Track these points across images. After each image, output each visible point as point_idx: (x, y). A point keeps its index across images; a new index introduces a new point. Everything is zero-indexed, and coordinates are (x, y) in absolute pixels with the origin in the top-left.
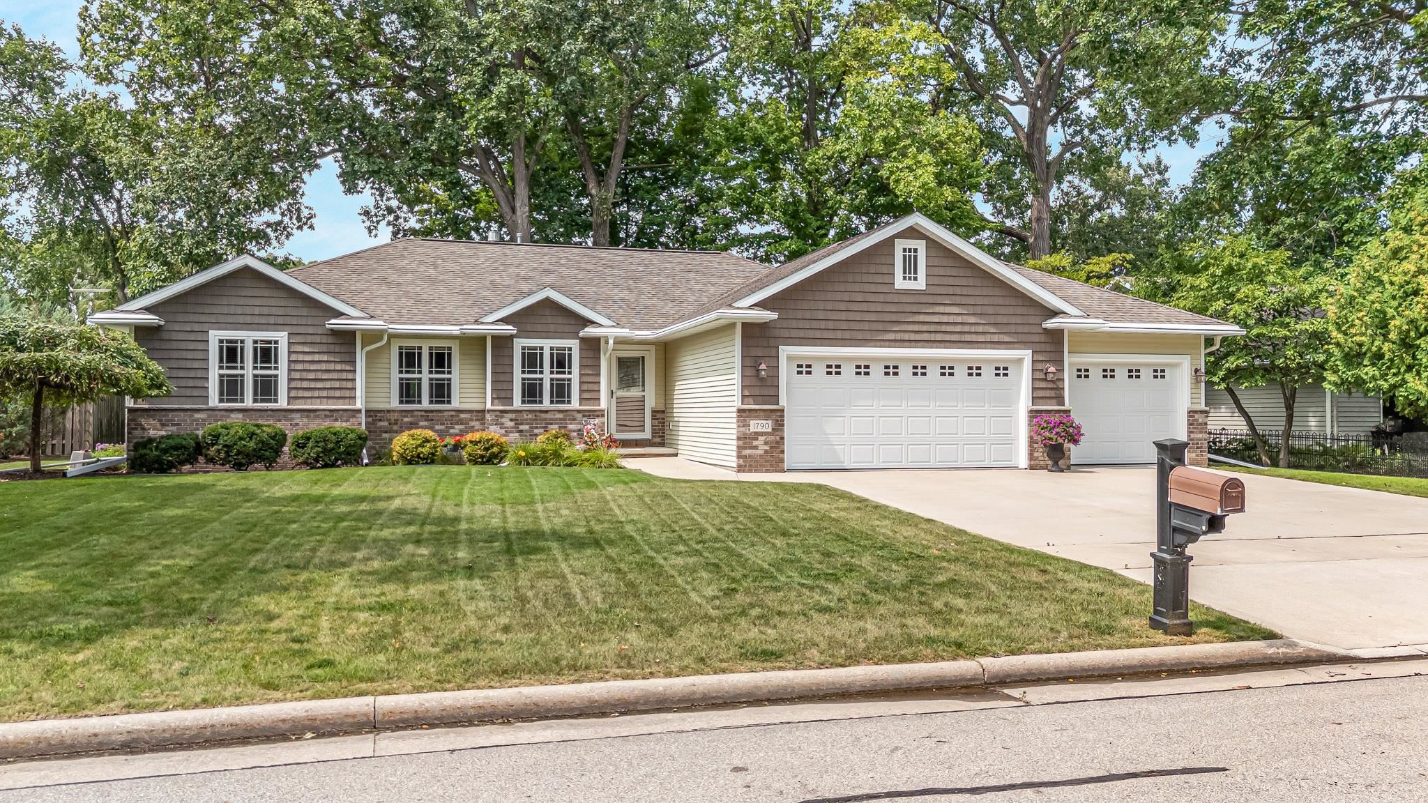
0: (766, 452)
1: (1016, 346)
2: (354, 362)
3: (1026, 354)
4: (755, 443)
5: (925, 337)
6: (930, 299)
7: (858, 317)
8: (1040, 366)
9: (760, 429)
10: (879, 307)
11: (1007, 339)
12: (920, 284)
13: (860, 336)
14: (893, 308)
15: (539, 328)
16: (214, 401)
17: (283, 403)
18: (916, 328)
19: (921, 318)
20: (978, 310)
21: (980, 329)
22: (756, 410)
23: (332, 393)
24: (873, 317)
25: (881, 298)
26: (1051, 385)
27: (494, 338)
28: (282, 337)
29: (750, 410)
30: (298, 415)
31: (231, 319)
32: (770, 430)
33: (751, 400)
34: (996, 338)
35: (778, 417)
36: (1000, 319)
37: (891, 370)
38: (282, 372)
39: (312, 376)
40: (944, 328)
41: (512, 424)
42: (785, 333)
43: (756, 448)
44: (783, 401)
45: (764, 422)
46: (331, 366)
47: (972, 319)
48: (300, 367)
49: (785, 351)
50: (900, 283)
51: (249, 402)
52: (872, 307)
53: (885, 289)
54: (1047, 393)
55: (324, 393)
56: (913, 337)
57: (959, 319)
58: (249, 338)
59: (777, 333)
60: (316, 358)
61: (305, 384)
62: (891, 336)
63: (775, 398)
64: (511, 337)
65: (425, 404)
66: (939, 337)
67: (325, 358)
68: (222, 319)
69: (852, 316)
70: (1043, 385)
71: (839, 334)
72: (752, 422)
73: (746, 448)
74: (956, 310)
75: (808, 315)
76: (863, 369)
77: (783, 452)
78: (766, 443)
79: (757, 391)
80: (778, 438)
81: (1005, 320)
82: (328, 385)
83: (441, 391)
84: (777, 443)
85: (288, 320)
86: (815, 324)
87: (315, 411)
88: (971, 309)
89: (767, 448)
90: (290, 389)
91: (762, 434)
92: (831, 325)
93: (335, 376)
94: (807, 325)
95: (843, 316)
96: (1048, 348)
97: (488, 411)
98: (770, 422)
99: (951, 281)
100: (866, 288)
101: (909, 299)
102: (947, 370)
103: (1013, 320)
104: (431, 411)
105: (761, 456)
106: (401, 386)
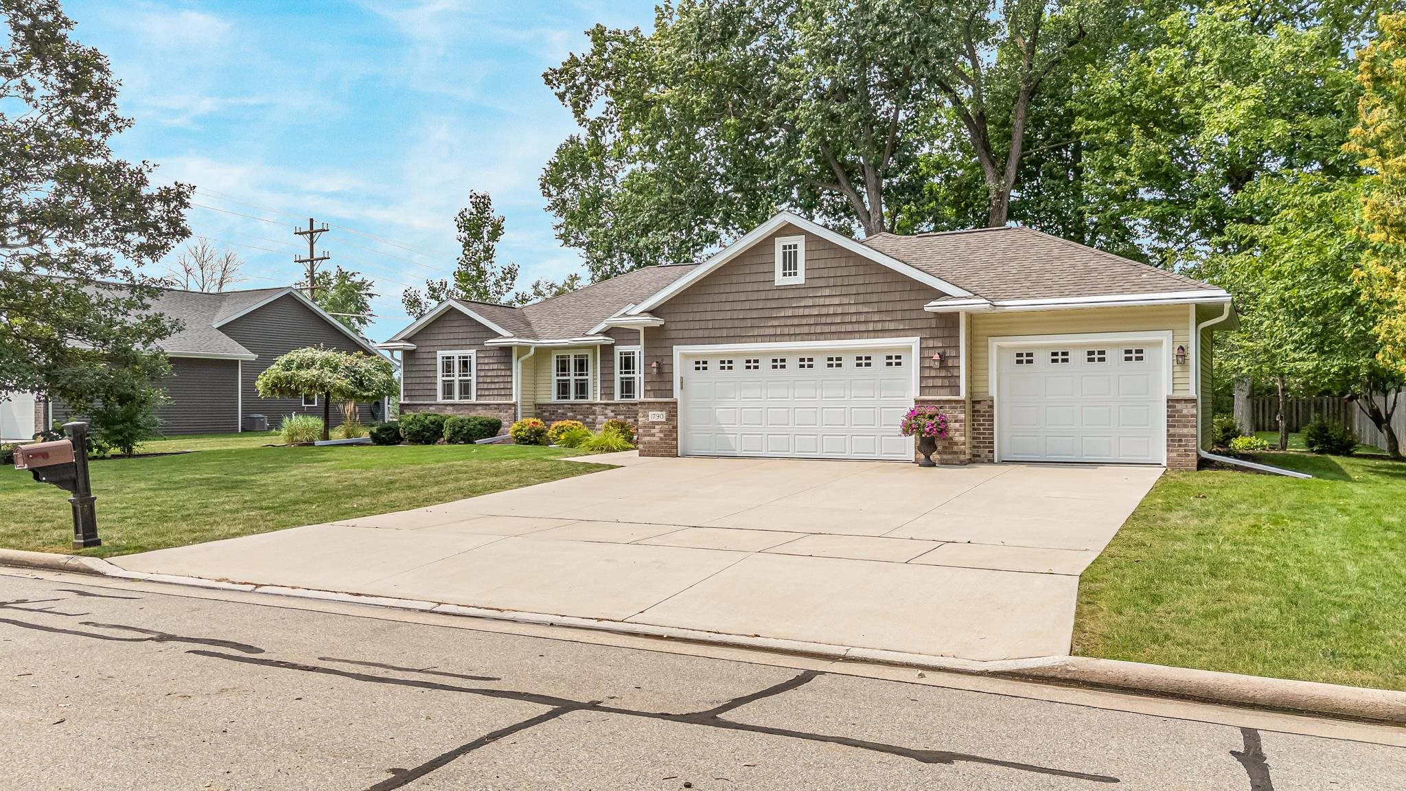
0: (661, 439)
1: (902, 333)
2: (511, 369)
3: (914, 342)
4: (653, 431)
5: (806, 330)
6: (810, 293)
7: (742, 315)
8: (930, 353)
9: (655, 420)
10: (760, 305)
11: (892, 326)
12: (800, 279)
14: (774, 304)
15: (633, 336)
16: (440, 399)
17: (473, 400)
18: (796, 321)
19: (801, 312)
20: (862, 299)
21: (862, 318)
22: (654, 403)
23: (500, 392)
24: (755, 314)
25: (763, 295)
26: (943, 373)
27: (602, 346)
28: (473, 353)
29: (649, 403)
30: (480, 408)
31: (448, 342)
32: (664, 420)
33: (652, 393)
34: (879, 326)
35: (672, 410)
36: (883, 307)
37: (779, 363)
38: (473, 378)
39: (489, 380)
40: (823, 320)
41: (612, 414)
42: (680, 334)
43: (653, 435)
44: (677, 394)
45: (660, 413)
46: (499, 373)
47: (854, 309)
48: (482, 374)
49: (678, 350)
50: (780, 280)
51: (456, 400)
52: (755, 305)
53: (766, 287)
54: (939, 382)
55: (496, 392)
56: (792, 331)
57: (839, 310)
58: (456, 354)
59: (671, 334)
60: (491, 367)
61: (485, 386)
62: (771, 331)
63: (670, 392)
64: (613, 345)
65: (572, 399)
66: (818, 329)
67: (495, 367)
68: (443, 343)
69: (736, 315)
70: (933, 373)
71: (724, 333)
72: (650, 413)
73: (646, 436)
74: (837, 301)
75: (697, 317)
76: (752, 364)
77: (676, 439)
78: (661, 432)
79: (657, 386)
80: (671, 427)
81: (890, 307)
82: (498, 386)
83: (582, 389)
84: (670, 431)
85: (476, 341)
86: (703, 325)
87: (489, 405)
88: (852, 299)
89: (662, 435)
90: (477, 390)
91: (658, 423)
92: (717, 324)
93: (501, 379)
94: (697, 325)
95: (728, 315)
96: (940, 333)
97: (597, 404)
98: (664, 413)
99: (832, 273)
100: (749, 287)
101: (790, 294)
102: (834, 361)
103: (899, 306)
104: (575, 405)
105: (657, 443)
106: (558, 385)
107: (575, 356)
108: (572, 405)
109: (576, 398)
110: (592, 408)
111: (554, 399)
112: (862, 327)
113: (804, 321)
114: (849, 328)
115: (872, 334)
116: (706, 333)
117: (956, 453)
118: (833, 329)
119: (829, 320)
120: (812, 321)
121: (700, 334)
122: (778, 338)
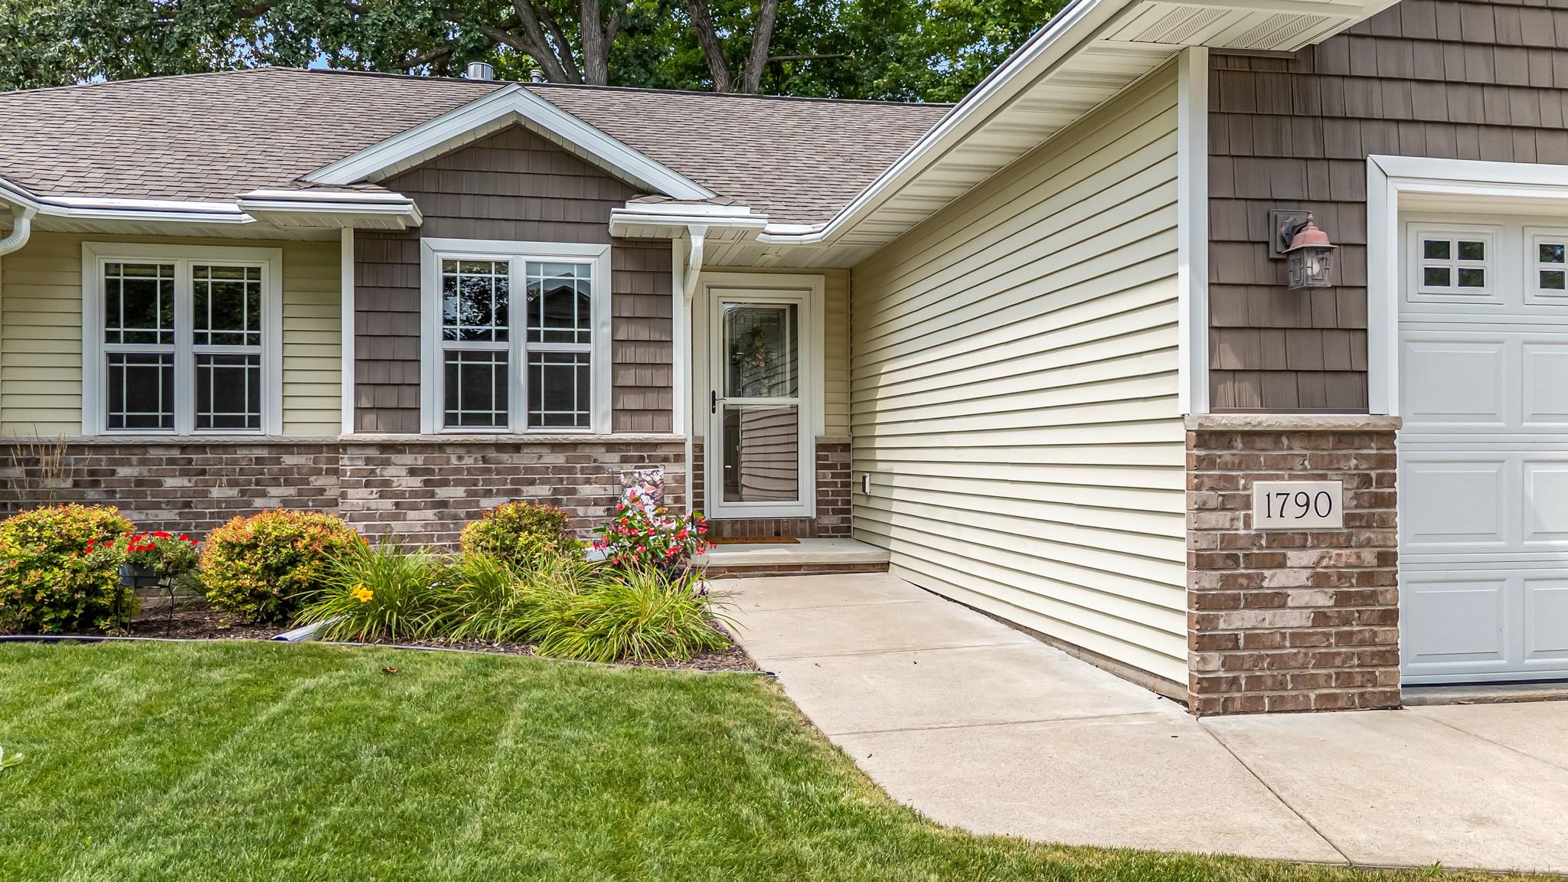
0: (1321, 617)
4: (1274, 579)
9: (1291, 521)
15: (495, 208)
22: (1276, 435)
27: (363, 234)
29: (1250, 436)
32: (1335, 521)
33: (1247, 386)
35: (1369, 463)
41: (416, 482)
42: (1392, 102)
43: (1277, 600)
44: (1387, 395)
45: (1311, 487)
49: (1392, 179)
59: (1355, 99)
63: (1351, 384)
64: (410, 236)
65: (185, 428)
72: (1259, 489)
73: (1233, 604)
77: (1390, 617)
78: (1319, 581)
79: (1272, 354)
80: (1369, 556)
83: (227, 391)
84: (1367, 578)
91: (1300, 539)
94: (1478, 68)
97: (345, 446)
98: (1335, 487)
104: (201, 448)
105: (1298, 638)
106: (114, 375)
107: (198, 270)
108: (184, 448)
109: (202, 423)
110: (289, 460)
111: (93, 426)
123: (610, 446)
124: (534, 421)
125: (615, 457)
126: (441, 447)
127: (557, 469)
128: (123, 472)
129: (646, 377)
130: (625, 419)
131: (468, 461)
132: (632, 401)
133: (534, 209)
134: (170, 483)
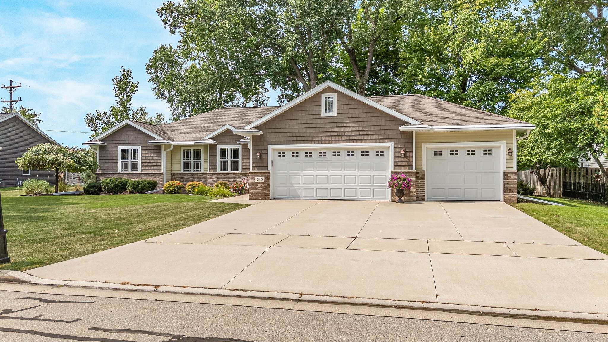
0: (261, 191)
1: (385, 140)
2: (160, 156)
3: (391, 145)
4: (257, 187)
5: (337, 138)
6: (340, 120)
7: (304, 130)
8: (399, 150)
9: (258, 181)
10: (314, 126)
11: (380, 137)
12: (334, 113)
13: (305, 139)
14: (321, 125)
15: (227, 141)
16: (120, 171)
17: (139, 171)
18: (332, 134)
19: (335, 130)
20: (365, 124)
21: (365, 133)
22: (257, 173)
23: (154, 167)
24: (311, 130)
25: (315, 121)
26: (405, 159)
27: (210, 145)
28: (139, 148)
29: (255, 173)
30: (143, 175)
31: (125, 142)
32: (263, 181)
33: (256, 168)
34: (374, 137)
35: (267, 176)
36: (376, 128)
37: (323, 154)
38: (139, 160)
39: (148, 161)
40: (346, 134)
41: (216, 179)
42: (270, 139)
43: (257, 189)
44: (270, 168)
45: (261, 178)
46: (154, 158)
47: (361, 129)
48: (144, 158)
49: (270, 147)
50: (324, 114)
51: (130, 171)
52: (311, 126)
53: (317, 117)
54: (403, 164)
55: (152, 168)
56: (330, 138)
57: (354, 129)
58: (130, 148)
59: (267, 139)
60: (149, 155)
61: (146, 164)
62: (320, 139)
63: (266, 168)
64: (216, 145)
65: (192, 171)
66: (344, 138)
67: (152, 155)
68: (122, 142)
69: (301, 130)
70: (400, 159)
71: (295, 139)
72: (255, 178)
73: (253, 189)
74: (353, 125)
75: (281, 131)
76: (309, 154)
77: (269, 191)
78: (261, 187)
79: (259, 165)
80: (267, 185)
81: (379, 128)
82: (153, 164)
83: (198, 166)
84: (266, 187)
85: (141, 142)
86: (284, 135)
87: (148, 174)
88: (361, 124)
89: (262, 189)
90: (142, 166)
91: (260, 183)
92: (291, 135)
93: (155, 161)
94: (281, 135)
95: (297, 130)
96: (403, 141)
97: (208, 174)
98: (263, 178)
99: (350, 111)
100: (308, 117)
101: (329, 121)
102: (350, 154)
103: (384, 128)
104: (194, 174)
105: (259, 192)
106: (185, 164)
107: (194, 150)
108: (192, 174)
109: (194, 171)
110: (204, 176)
111: (182, 171)
112: (365, 138)
113: (336, 134)
114: (359, 138)
115: (370, 141)
116: (286, 139)
117: (411, 196)
118: (351, 138)
119: (349, 134)
120: (340, 134)
121: (282, 139)
122: (322, 142)
123: (241, 174)
124: (232, 170)
125: (242, 175)
126: (219, 174)
127: (234, 177)
128: (185, 177)
129: (246, 164)
130: (244, 170)
131: (223, 176)
132: (244, 167)
133: (232, 140)
134: (191, 179)
